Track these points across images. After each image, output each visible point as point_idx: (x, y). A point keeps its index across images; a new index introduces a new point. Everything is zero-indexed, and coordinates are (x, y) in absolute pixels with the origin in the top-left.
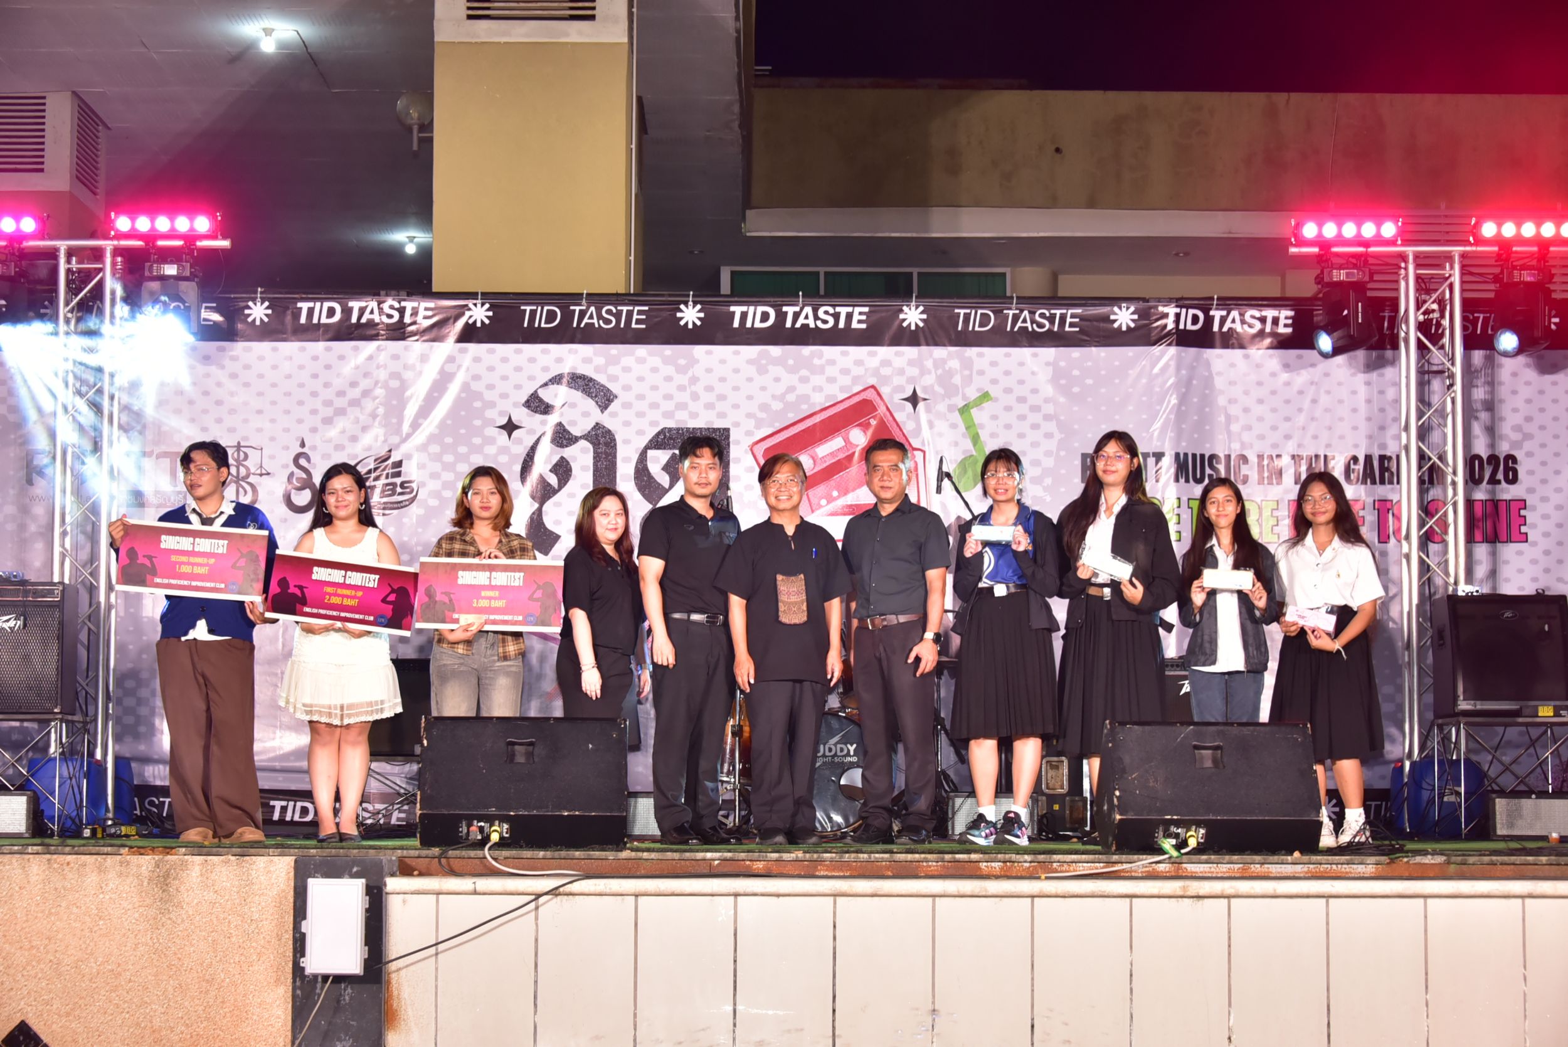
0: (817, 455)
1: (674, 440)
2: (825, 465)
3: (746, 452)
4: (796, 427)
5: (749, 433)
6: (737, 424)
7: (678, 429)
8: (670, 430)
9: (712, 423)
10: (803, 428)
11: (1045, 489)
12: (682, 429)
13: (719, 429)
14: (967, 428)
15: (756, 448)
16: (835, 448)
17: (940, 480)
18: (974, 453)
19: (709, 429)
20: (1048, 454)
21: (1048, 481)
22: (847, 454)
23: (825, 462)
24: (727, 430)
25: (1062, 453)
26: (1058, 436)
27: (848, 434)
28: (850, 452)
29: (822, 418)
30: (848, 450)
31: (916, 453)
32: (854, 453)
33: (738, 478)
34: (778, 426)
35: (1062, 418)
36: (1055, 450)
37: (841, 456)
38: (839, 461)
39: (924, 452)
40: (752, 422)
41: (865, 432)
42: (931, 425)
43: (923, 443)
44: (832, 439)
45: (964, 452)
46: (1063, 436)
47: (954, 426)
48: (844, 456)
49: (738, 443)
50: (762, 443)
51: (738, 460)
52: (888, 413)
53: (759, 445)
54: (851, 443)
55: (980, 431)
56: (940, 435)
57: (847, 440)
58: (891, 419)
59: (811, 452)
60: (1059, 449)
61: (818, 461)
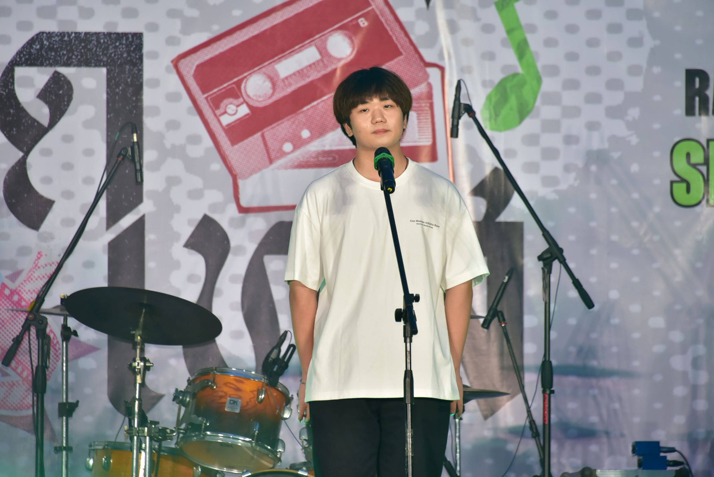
0: (277, 75)
1: (56, 51)
2: (290, 90)
3: (167, 69)
4: (244, 31)
5: (171, 41)
6: (153, 27)
7: (62, 35)
8: (50, 35)
9: (116, 24)
10: (256, 32)
11: (630, 125)
12: (69, 35)
13: (126, 35)
14: (509, 32)
15: (183, 64)
16: (306, 63)
17: (456, 117)
18: (520, 70)
19: (109, 34)
20: (634, 70)
21: (634, 113)
22: (323, 72)
23: (290, 85)
24: (138, 37)
25: (656, 70)
26: (649, 43)
27: (325, 42)
28: (329, 69)
29: (285, 17)
30: (326, 66)
31: (430, 70)
32: (334, 71)
33: (156, 111)
34: (217, 29)
35: (657, 14)
36: (644, 65)
37: (314, 76)
38: (312, 83)
39: (442, 69)
40: (177, 24)
41: (350, 38)
42: (453, 27)
43: (441, 56)
44: (300, 50)
45: (505, 68)
46: (658, 42)
47: (488, 29)
48: (319, 75)
49: (155, 55)
50: (194, 56)
51: (156, 83)
52: (386, 10)
53: (188, 59)
54: (330, 56)
55: (530, 37)
56: (467, 42)
57: (323, 51)
58: (391, 18)
59: (267, 70)
60: (651, 63)
61: (280, 84)
